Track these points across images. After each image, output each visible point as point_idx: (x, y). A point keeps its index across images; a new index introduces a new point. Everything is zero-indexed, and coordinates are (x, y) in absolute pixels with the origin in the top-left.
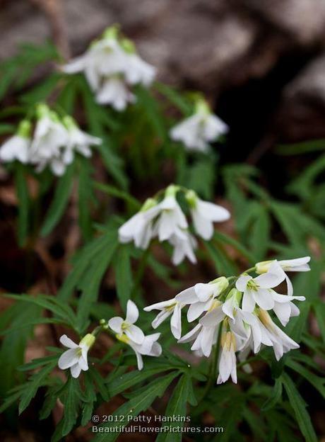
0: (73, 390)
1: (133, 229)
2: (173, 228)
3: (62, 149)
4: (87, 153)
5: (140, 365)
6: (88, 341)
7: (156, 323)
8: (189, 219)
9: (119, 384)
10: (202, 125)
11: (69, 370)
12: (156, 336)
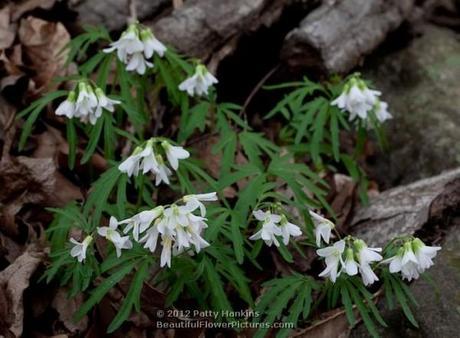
0: (78, 269)
1: (127, 166)
2: (153, 164)
3: (95, 109)
4: (112, 110)
5: (119, 254)
6: (88, 240)
7: (126, 231)
8: (165, 159)
9: (106, 267)
10: (199, 80)
11: (76, 257)
12: (127, 238)
